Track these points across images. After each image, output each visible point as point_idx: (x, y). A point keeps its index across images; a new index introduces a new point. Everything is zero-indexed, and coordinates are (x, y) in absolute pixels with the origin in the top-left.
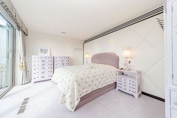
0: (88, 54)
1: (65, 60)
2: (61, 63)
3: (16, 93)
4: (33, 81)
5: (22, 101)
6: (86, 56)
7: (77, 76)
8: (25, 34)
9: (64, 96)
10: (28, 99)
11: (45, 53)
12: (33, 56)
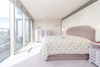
0: (64, 28)
1: (49, 32)
2: (46, 34)
3: (31, 44)
4: (36, 41)
5: (30, 48)
6: (63, 29)
7: (48, 42)
8: (33, 21)
9: (41, 51)
10: (32, 48)
11: (40, 29)
12: (35, 30)
